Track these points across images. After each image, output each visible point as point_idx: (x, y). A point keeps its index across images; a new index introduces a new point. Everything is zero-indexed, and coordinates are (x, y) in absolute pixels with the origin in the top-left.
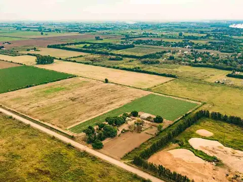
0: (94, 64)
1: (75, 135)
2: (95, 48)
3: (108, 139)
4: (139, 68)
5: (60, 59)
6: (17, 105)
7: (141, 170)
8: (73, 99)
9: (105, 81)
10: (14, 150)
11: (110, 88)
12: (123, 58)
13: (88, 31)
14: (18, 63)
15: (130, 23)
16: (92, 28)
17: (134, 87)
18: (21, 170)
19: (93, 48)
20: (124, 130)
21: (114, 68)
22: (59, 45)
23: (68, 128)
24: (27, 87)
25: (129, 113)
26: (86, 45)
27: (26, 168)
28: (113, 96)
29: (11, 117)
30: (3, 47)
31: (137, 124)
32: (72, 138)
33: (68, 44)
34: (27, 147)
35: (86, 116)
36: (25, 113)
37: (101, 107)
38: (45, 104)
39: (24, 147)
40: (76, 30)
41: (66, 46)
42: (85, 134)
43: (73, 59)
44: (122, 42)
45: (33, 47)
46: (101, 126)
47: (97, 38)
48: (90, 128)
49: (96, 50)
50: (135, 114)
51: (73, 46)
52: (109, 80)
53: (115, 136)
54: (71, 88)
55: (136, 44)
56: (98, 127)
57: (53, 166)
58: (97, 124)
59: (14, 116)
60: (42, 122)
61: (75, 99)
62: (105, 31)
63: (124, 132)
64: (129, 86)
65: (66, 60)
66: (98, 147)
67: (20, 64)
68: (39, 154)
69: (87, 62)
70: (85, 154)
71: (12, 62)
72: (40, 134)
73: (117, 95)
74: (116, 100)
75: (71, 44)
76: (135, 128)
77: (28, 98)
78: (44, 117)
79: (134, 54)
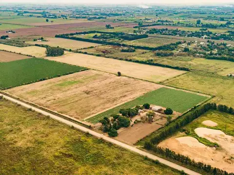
0: (106, 56)
1: (92, 125)
2: (106, 38)
3: (122, 128)
4: (152, 60)
5: (70, 50)
6: (34, 98)
7: (151, 153)
8: (88, 93)
9: (118, 74)
10: (38, 137)
11: (123, 81)
12: (136, 50)
13: (97, 17)
14: (27, 55)
15: (144, 7)
16: (102, 14)
17: (146, 81)
18: (47, 154)
19: (104, 38)
20: (136, 120)
21: (127, 60)
22: (67, 35)
23: (85, 119)
24: (41, 80)
25: (141, 106)
26: (96, 35)
27: (51, 152)
28: (126, 89)
29: (30, 110)
30: (7, 37)
31: (149, 115)
32: (90, 127)
33: (77, 33)
34: (50, 136)
35: (101, 109)
36: (42, 105)
37: (114, 100)
38: (61, 97)
39: (47, 136)
40: (84, 16)
41: (74, 36)
42: (101, 124)
43: (84, 51)
44: (135, 31)
45: (41, 37)
46: (116, 117)
47: (108, 27)
48: (106, 118)
49: (108, 41)
50: (147, 107)
51: (82, 36)
52: (122, 73)
53: (128, 126)
54: (83, 81)
55: (150, 33)
56: (112, 118)
57: (75, 151)
58: (111, 116)
59: (33, 108)
60: (60, 114)
61: (89, 92)
62: (116, 17)
63: (137, 122)
64: (142, 80)
65: (77, 52)
66: (113, 135)
67: (30, 56)
68: (62, 141)
69: (98, 54)
70: (102, 141)
71: (20, 54)
72: (60, 124)
73: (130, 89)
74: (129, 93)
75: (80, 33)
76: (147, 119)
77: (43, 91)
78: (61, 109)
79: (147, 45)
